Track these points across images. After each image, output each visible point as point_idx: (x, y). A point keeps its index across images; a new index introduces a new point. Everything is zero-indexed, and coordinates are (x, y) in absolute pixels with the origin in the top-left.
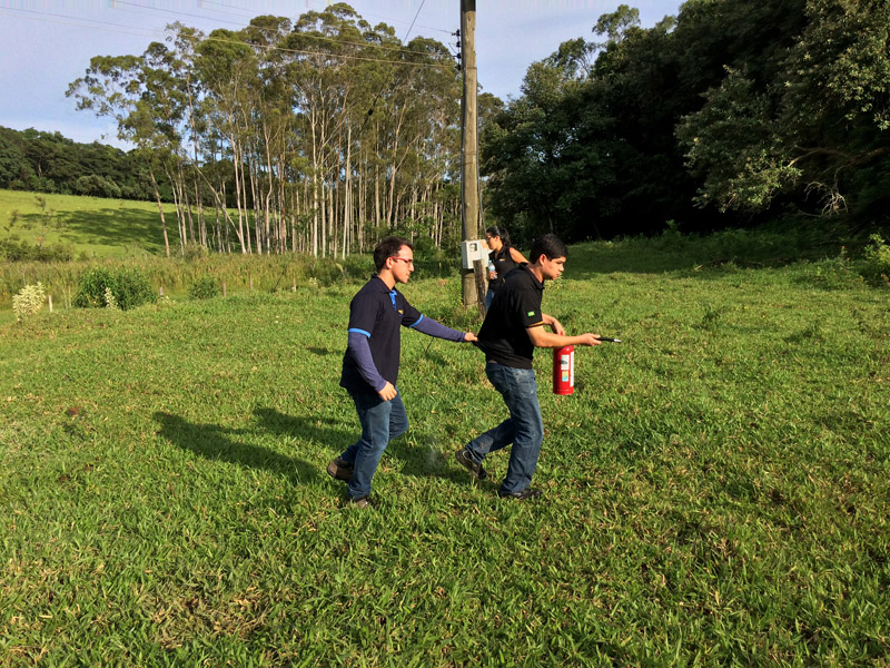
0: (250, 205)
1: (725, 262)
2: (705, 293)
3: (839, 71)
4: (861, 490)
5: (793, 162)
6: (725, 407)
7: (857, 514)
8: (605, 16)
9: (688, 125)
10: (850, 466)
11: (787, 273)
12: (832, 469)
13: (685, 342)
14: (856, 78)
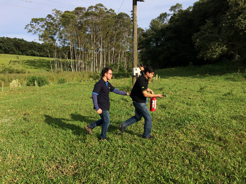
0: (74, 58)
1: (206, 73)
2: (200, 82)
3: (238, 21)
4: (244, 137)
5: (225, 46)
6: (206, 114)
7: (242, 143)
8: (173, 6)
9: (196, 36)
10: (241, 130)
11: (223, 77)
12: (235, 131)
13: (195, 96)
14: (243, 23)
